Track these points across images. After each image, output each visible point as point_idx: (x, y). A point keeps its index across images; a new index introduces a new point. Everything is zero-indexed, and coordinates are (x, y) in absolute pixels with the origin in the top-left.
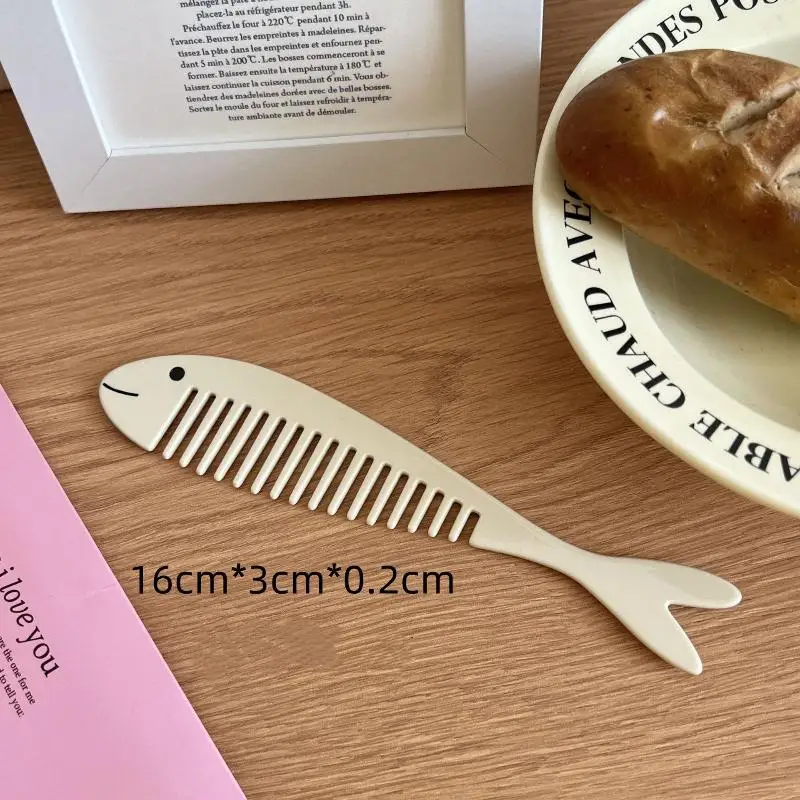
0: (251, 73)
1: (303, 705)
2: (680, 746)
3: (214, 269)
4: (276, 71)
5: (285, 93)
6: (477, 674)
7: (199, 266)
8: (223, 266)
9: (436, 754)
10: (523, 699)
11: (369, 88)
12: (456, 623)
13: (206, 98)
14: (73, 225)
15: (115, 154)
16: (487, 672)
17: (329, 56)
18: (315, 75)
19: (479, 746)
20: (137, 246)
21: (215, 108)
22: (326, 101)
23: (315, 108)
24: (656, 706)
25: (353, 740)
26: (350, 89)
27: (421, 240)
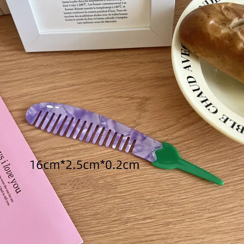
0: (85, 9)
1: (97, 204)
2: (213, 219)
3: (71, 70)
4: (92, 8)
5: (95, 15)
6: (150, 196)
10: (165, 204)
11: (121, 14)
12: (144, 180)
13: (70, 16)
14: (28, 56)
15: (42, 34)
16: (154, 195)
17: (109, 4)
18: (105, 10)
19: (151, 218)
20: (48, 63)
21: (73, 20)
22: (108, 18)
23: (104, 20)
24: (206, 207)
25: (112, 215)
26: (115, 14)
27: (136, 63)
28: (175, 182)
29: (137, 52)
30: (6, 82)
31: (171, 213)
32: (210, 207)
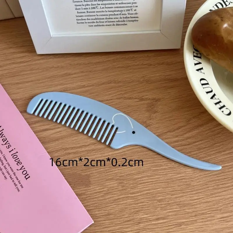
0: (96, 12)
2: (225, 220)
3: (82, 72)
4: (104, 12)
5: (106, 19)
7: (78, 71)
8: (85, 71)
9: (150, 221)
10: (177, 204)
11: (132, 18)
12: (156, 181)
13: (82, 20)
14: (39, 58)
15: (54, 36)
16: (166, 196)
17: (120, 7)
18: (116, 13)
19: (163, 218)
20: (59, 65)
21: (85, 23)
22: (119, 21)
23: (115, 23)
24: (218, 207)
25: (124, 216)
26: (126, 18)
27: (145, 65)
28: (187, 183)
29: (146, 54)
30: (17, 83)
31: (183, 213)
32: (222, 207)
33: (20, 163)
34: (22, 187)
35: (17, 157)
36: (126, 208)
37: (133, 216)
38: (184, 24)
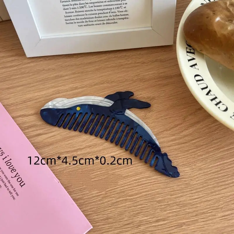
0: (85, 11)
1: (107, 209)
2: (227, 218)
3: (74, 74)
4: (93, 10)
5: (96, 17)
6: (162, 197)
7: (69, 73)
8: (77, 72)
9: (150, 223)
10: (177, 205)
11: (122, 15)
12: (154, 182)
13: (71, 20)
14: (29, 61)
15: (43, 38)
16: (165, 197)
17: (110, 5)
18: (105, 11)
19: (163, 220)
20: (50, 67)
21: (74, 23)
22: (109, 20)
23: (105, 22)
24: (219, 206)
25: (124, 219)
26: (116, 15)
27: (138, 63)
28: (186, 182)
29: (138, 52)
30: (8, 88)
31: (184, 213)
32: (223, 205)
33: (14, 170)
34: (18, 195)
35: (11, 164)
36: (125, 211)
37: (132, 219)
38: (176, 20)
